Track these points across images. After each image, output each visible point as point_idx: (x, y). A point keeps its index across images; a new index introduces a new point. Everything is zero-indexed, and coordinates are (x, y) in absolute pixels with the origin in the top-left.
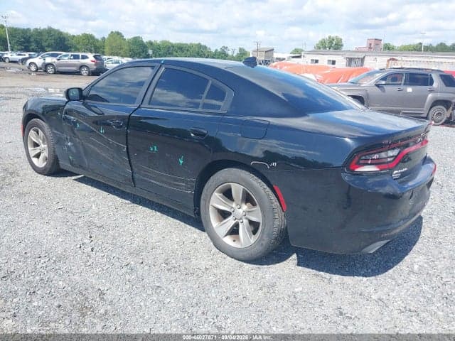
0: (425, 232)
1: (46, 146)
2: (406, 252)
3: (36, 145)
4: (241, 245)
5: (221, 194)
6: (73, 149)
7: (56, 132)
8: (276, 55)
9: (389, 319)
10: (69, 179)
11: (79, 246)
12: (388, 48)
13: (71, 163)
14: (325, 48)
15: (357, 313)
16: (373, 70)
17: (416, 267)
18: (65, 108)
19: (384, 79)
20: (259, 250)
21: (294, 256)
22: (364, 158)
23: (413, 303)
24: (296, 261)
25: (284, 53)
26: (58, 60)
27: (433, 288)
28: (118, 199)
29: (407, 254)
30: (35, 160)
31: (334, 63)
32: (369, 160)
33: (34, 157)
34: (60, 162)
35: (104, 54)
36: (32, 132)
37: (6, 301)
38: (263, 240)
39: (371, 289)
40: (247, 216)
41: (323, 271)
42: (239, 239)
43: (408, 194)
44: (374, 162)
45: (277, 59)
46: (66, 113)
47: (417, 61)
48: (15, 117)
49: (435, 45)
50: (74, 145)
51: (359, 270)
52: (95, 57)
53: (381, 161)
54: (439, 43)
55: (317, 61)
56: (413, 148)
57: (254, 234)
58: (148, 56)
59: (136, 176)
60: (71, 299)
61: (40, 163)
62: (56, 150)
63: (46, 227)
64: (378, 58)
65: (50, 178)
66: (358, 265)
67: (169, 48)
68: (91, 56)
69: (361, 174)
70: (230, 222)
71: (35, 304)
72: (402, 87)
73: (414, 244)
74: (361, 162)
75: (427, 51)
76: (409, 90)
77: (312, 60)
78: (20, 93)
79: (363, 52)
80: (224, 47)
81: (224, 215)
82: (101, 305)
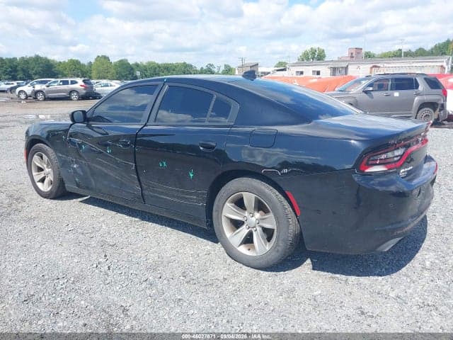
0: (431, 229)
1: (50, 170)
2: (416, 250)
3: (40, 170)
4: (257, 253)
5: (233, 204)
6: (79, 171)
7: (60, 155)
8: (260, 70)
9: (410, 315)
10: (75, 202)
11: (95, 266)
12: (369, 56)
13: (78, 185)
14: (308, 59)
15: (377, 312)
16: (357, 78)
17: (428, 263)
18: (70, 131)
19: (370, 85)
20: (275, 256)
21: (309, 261)
22: (372, 159)
23: (430, 298)
24: (311, 266)
25: (268, 67)
26: (48, 86)
27: (447, 282)
28: (127, 217)
29: (417, 252)
30: (39, 185)
31: (318, 73)
32: (377, 160)
33: (39, 181)
34: (66, 185)
35: (91, 78)
36: (36, 157)
37: (31, 324)
38: (279, 246)
39: (387, 288)
40: (261, 224)
41: (338, 273)
42: (254, 247)
43: (416, 192)
44: (382, 162)
45: (262, 73)
46: (71, 136)
47: (399, 67)
48: (12, 144)
49: (414, 50)
50: (81, 167)
51: (374, 269)
52: (84, 81)
53: (388, 161)
54: (418, 48)
55: (302, 73)
56: (414, 148)
57: (269, 241)
58: (136, 78)
59: (146, 192)
60: (95, 317)
61: (45, 187)
62: (62, 173)
63: (60, 249)
64: (361, 67)
65: (56, 201)
66: (372, 266)
67: (156, 68)
68: (80, 81)
69: (370, 174)
70: (244, 231)
71: (61, 324)
72: (389, 92)
73: (423, 242)
74: (370, 163)
75: (406, 56)
76: (396, 94)
77: (297, 72)
78: (12, 121)
79: (347, 61)
80: (209, 64)
81: (237, 224)
82: (126, 321)
